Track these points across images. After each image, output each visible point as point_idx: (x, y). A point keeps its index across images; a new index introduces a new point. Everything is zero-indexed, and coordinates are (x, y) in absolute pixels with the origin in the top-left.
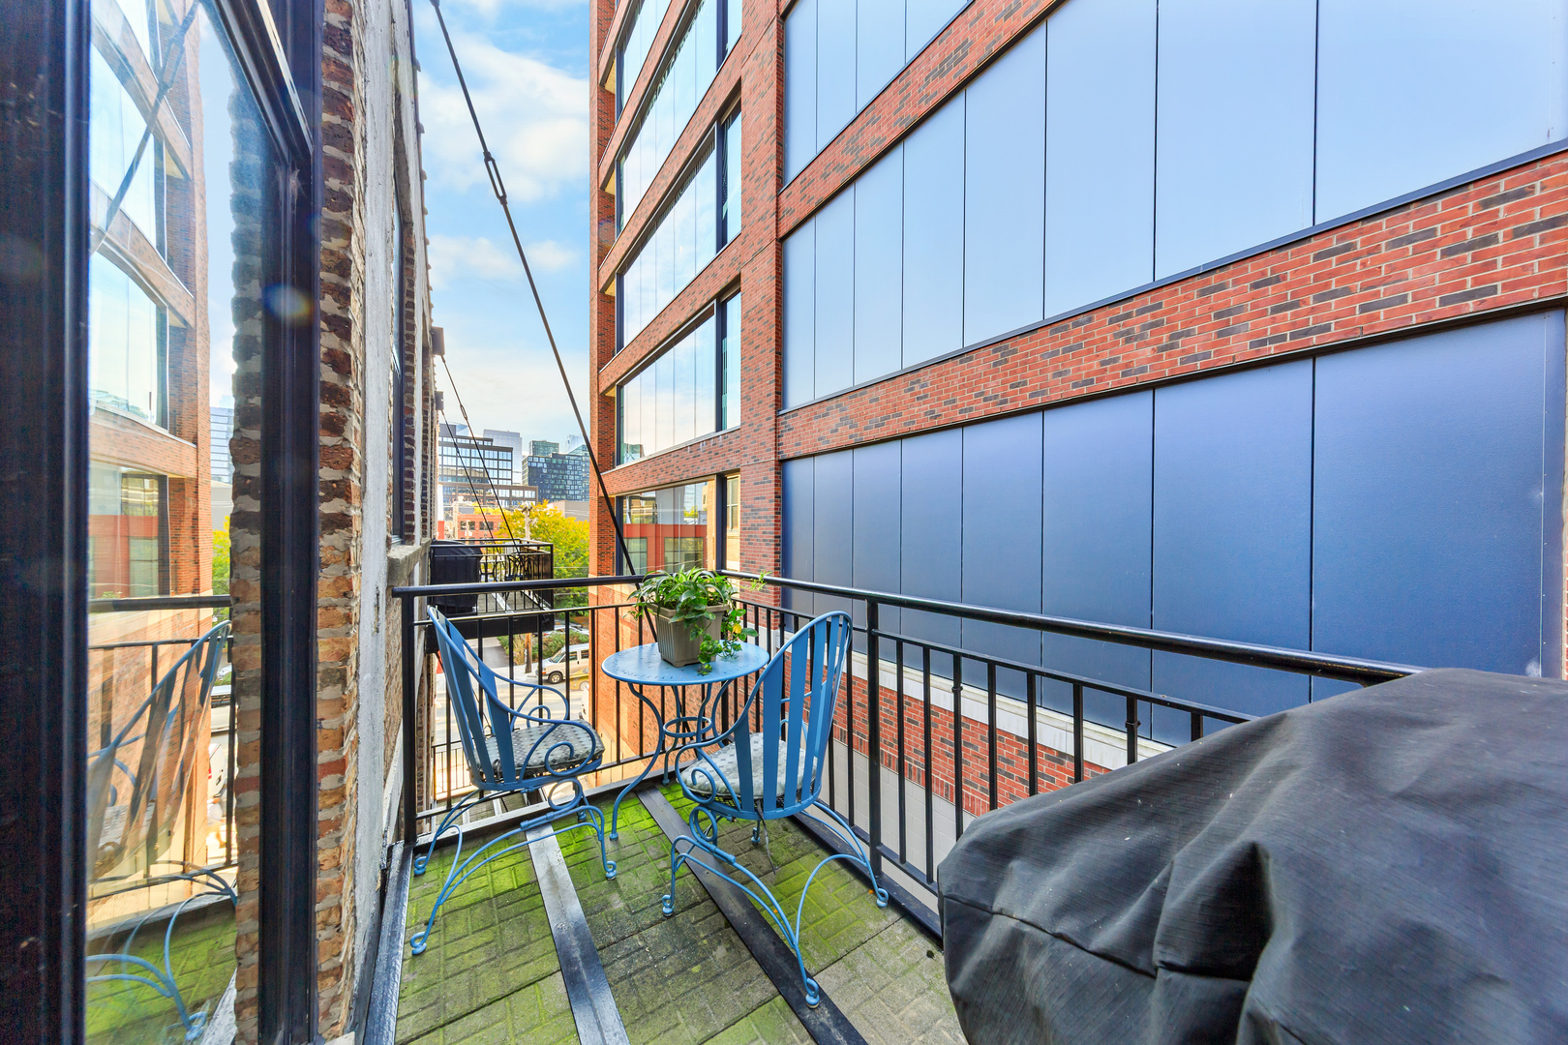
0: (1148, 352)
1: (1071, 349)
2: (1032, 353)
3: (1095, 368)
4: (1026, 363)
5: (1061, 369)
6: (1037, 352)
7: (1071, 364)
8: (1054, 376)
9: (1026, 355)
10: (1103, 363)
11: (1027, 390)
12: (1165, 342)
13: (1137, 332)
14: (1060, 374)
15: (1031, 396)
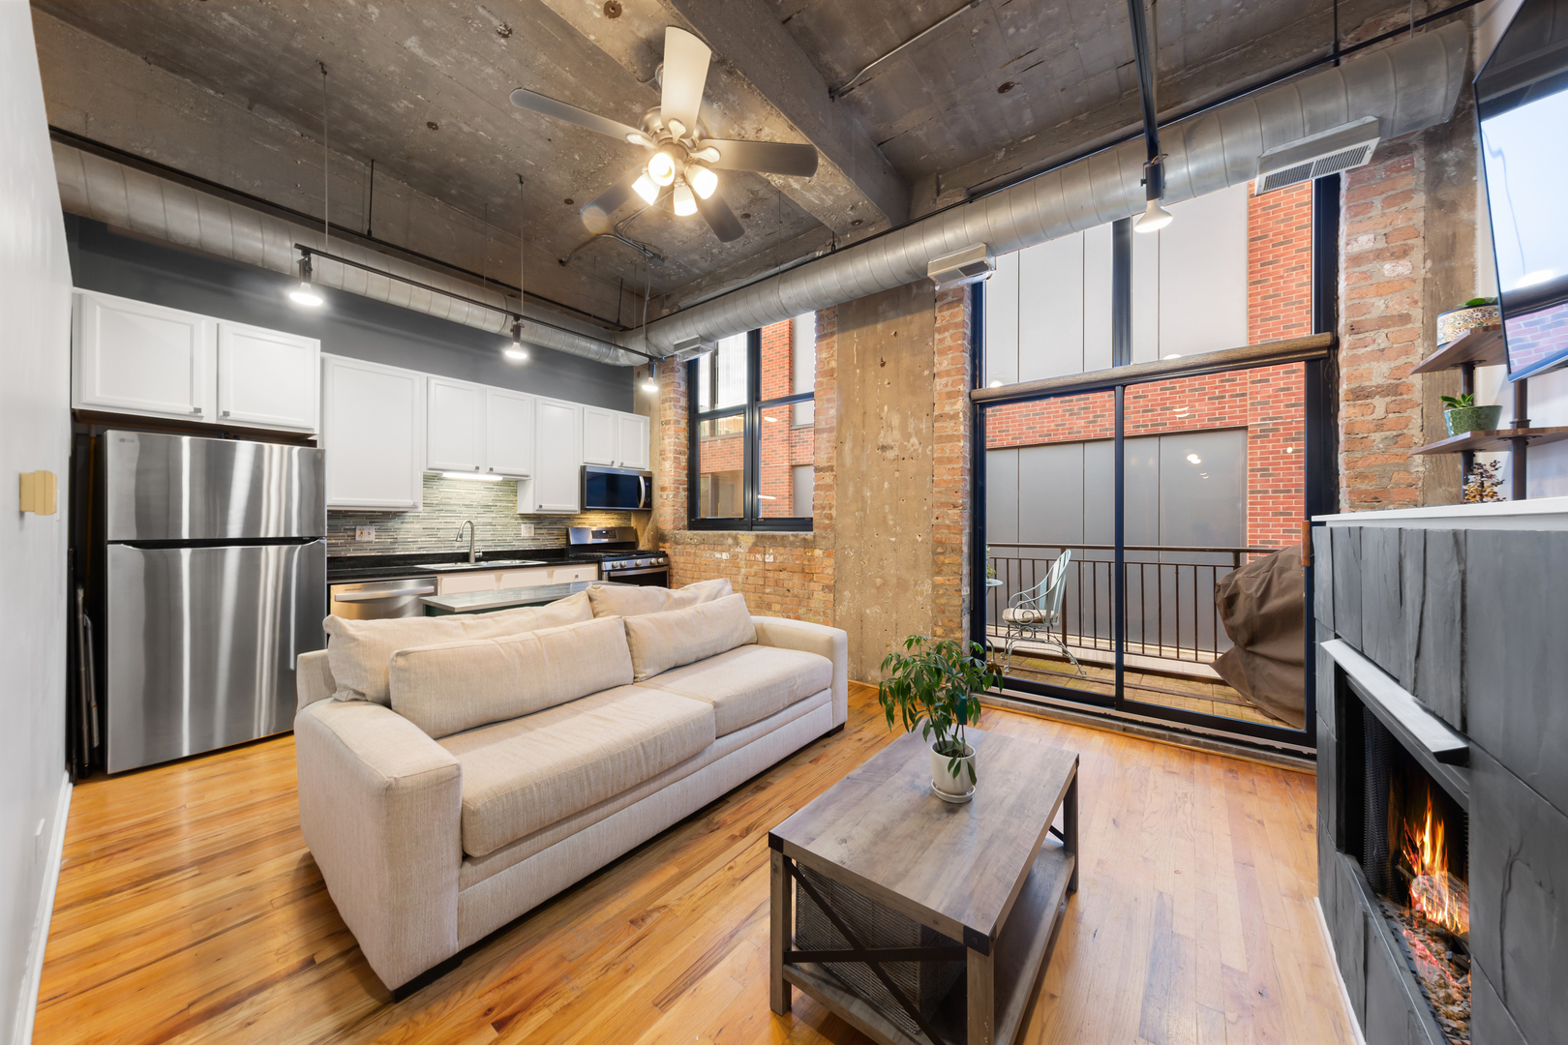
0: (1082, 423)
1: (1038, 414)
2: (1013, 413)
3: (1052, 428)
4: (1009, 418)
5: (1031, 425)
6: (1017, 412)
7: (1038, 423)
8: (1027, 429)
9: (1009, 414)
10: (1057, 425)
11: (1009, 435)
12: (1091, 419)
13: (1076, 411)
14: (1031, 428)
15: (1012, 439)
